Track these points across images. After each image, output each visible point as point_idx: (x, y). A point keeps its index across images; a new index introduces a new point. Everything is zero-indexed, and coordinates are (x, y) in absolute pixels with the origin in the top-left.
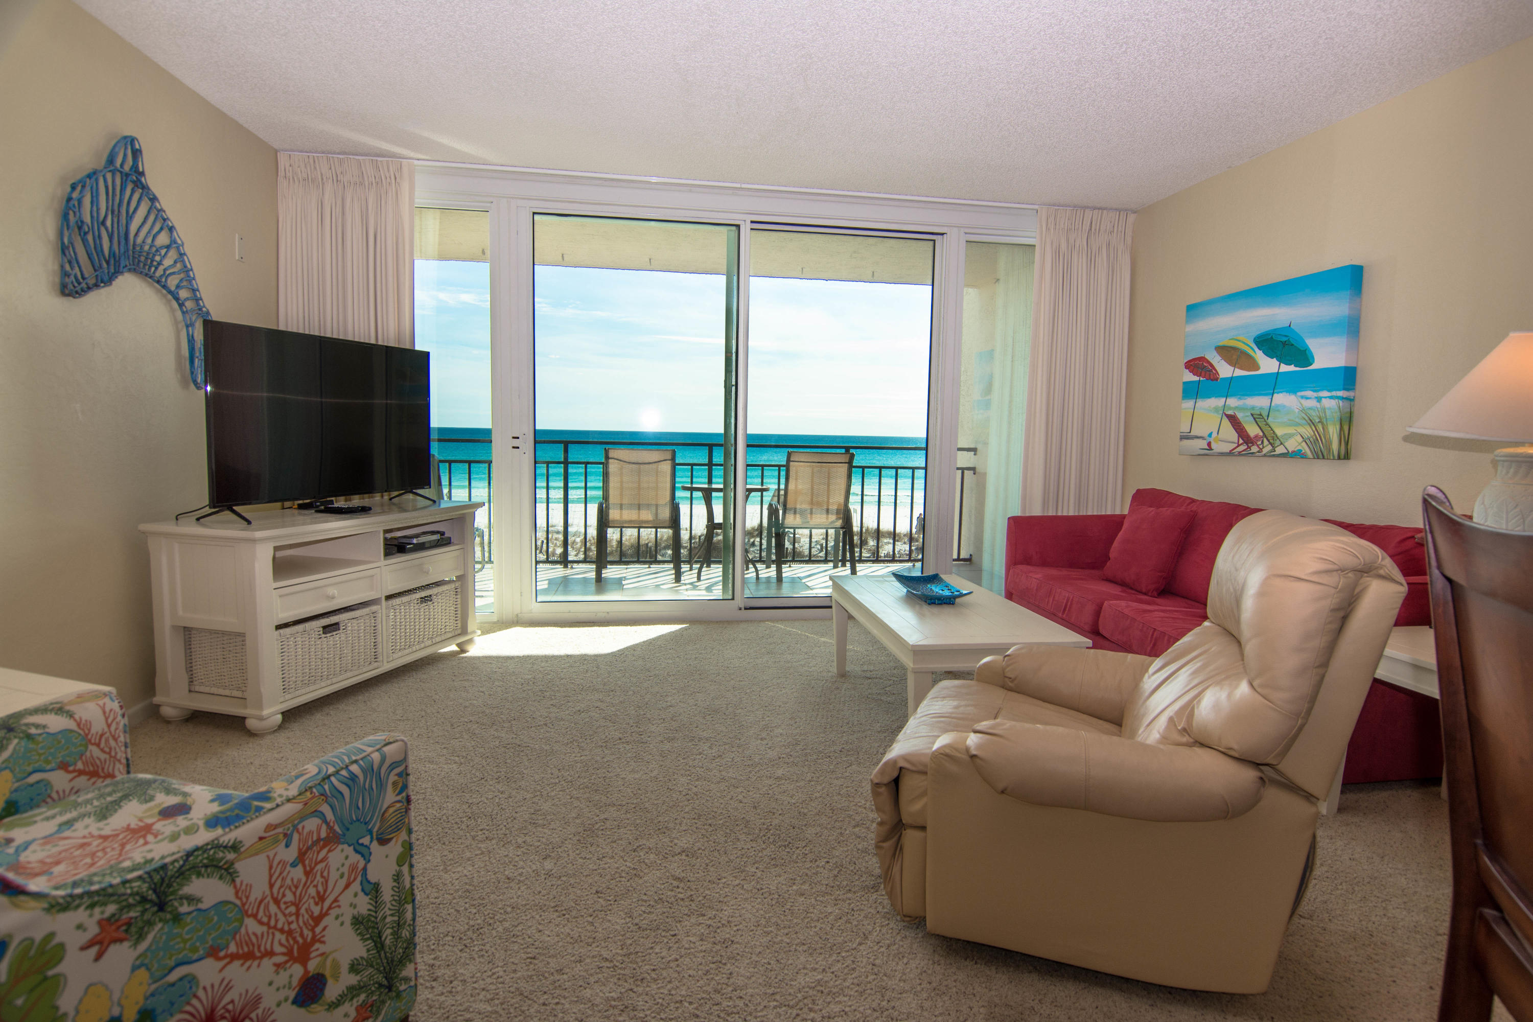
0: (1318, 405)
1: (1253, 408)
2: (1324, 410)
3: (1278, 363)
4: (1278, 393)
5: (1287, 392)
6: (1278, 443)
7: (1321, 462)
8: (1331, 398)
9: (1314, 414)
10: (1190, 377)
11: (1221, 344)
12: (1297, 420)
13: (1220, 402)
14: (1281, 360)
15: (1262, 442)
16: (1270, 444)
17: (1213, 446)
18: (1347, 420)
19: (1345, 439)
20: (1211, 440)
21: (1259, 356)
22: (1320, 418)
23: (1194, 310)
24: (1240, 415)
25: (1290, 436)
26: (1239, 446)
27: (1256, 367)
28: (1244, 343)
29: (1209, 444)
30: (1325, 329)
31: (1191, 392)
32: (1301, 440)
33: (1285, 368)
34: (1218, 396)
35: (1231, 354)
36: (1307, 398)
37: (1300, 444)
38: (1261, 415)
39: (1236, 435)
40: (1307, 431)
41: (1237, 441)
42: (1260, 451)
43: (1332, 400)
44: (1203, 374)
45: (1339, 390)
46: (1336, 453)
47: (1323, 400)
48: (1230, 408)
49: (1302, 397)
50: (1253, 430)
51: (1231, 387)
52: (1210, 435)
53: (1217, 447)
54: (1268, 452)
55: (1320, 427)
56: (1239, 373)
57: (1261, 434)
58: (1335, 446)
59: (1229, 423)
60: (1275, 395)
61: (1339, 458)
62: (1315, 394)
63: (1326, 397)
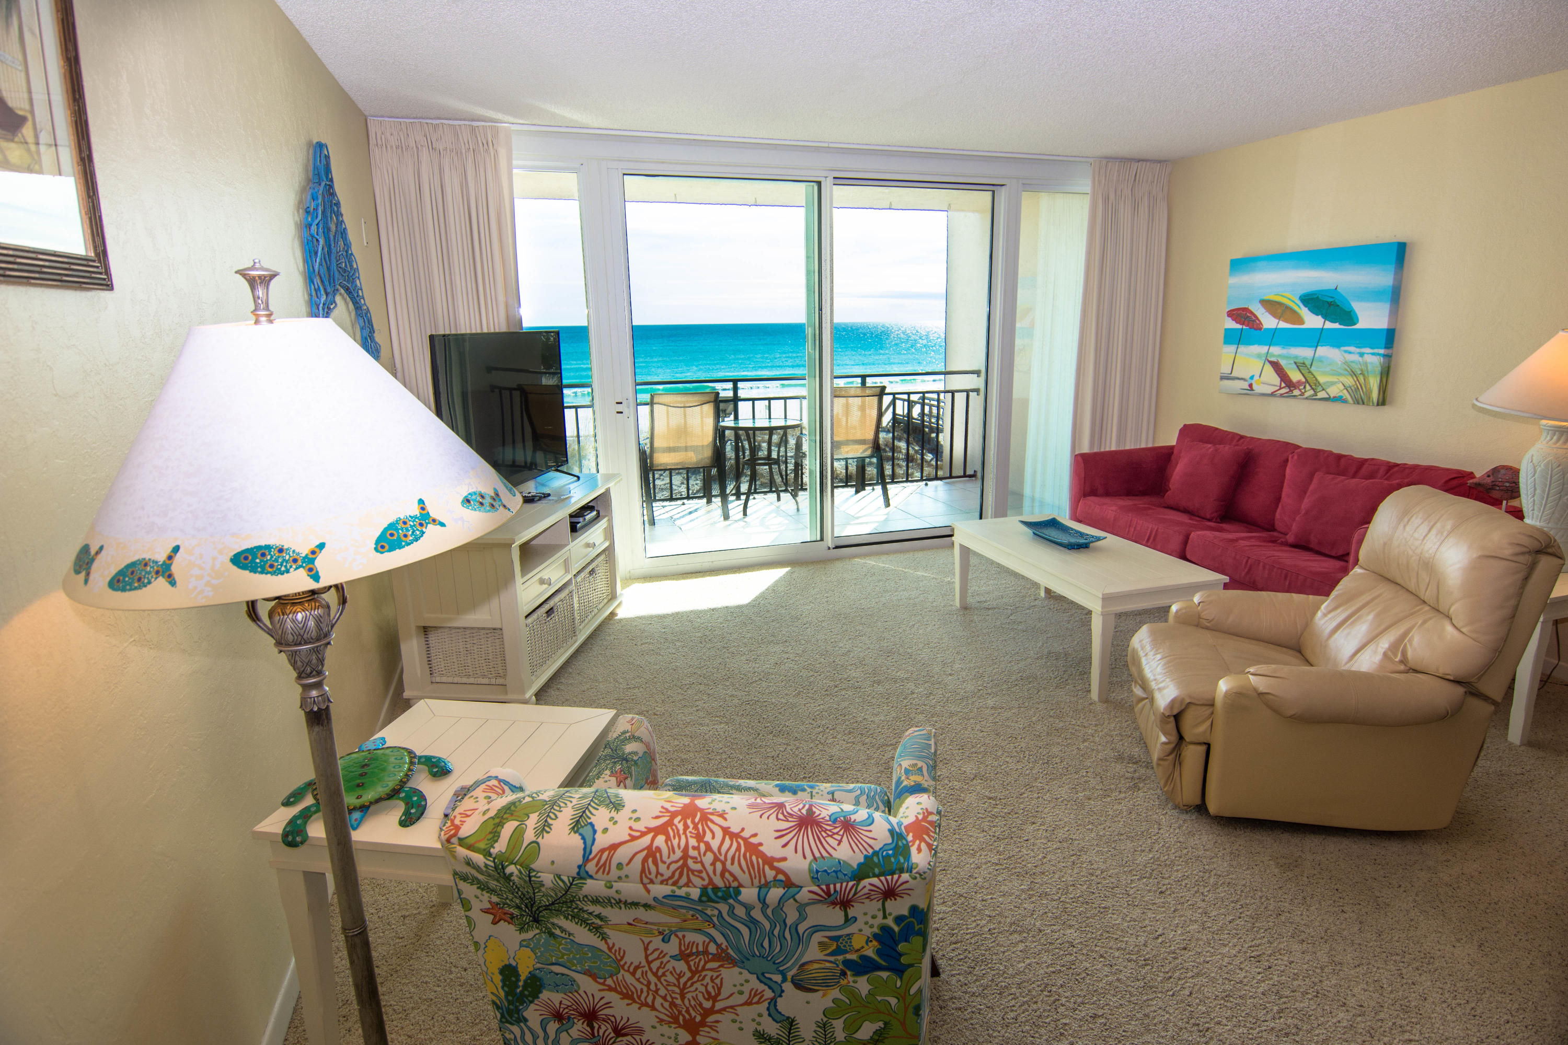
0: (1360, 359)
1: (1296, 357)
2: (1366, 364)
3: (1323, 320)
4: (1322, 346)
5: (1331, 346)
6: (1319, 388)
7: (1361, 407)
8: (1373, 354)
9: (1356, 367)
10: (1231, 324)
11: (1266, 298)
12: (1339, 370)
13: (1263, 349)
14: (1326, 317)
15: (1305, 387)
16: (1313, 389)
17: (1254, 387)
18: (1386, 373)
19: (1384, 389)
20: (1253, 382)
21: (1304, 312)
22: (1362, 370)
23: (1239, 265)
24: (1283, 363)
25: (1333, 384)
26: (1281, 388)
27: (1301, 322)
28: (1289, 299)
29: (1251, 385)
30: (1371, 295)
31: (1232, 338)
32: (1342, 387)
33: (1329, 325)
34: (1260, 343)
35: (1272, 306)
36: (1350, 353)
37: (1341, 391)
38: (1304, 363)
39: (1279, 380)
40: (1349, 381)
41: (1279, 384)
42: (1303, 394)
43: (1374, 357)
44: (1246, 322)
45: (1381, 348)
46: (1375, 401)
47: (1366, 356)
48: (1273, 356)
49: (1346, 351)
50: (1295, 376)
51: (1274, 337)
52: (1252, 378)
53: (1258, 388)
54: (1310, 396)
55: (1361, 378)
56: (1283, 325)
57: (1303, 380)
58: (1375, 395)
59: (1272, 369)
60: (1319, 348)
61: (1378, 405)
62: (1358, 350)
63: (1368, 354)
